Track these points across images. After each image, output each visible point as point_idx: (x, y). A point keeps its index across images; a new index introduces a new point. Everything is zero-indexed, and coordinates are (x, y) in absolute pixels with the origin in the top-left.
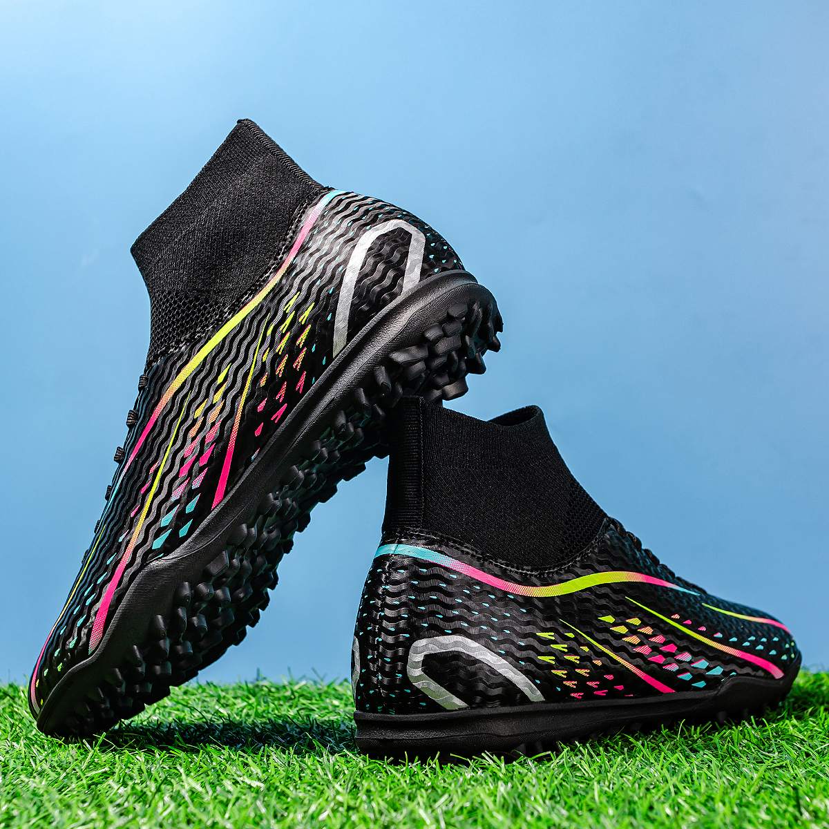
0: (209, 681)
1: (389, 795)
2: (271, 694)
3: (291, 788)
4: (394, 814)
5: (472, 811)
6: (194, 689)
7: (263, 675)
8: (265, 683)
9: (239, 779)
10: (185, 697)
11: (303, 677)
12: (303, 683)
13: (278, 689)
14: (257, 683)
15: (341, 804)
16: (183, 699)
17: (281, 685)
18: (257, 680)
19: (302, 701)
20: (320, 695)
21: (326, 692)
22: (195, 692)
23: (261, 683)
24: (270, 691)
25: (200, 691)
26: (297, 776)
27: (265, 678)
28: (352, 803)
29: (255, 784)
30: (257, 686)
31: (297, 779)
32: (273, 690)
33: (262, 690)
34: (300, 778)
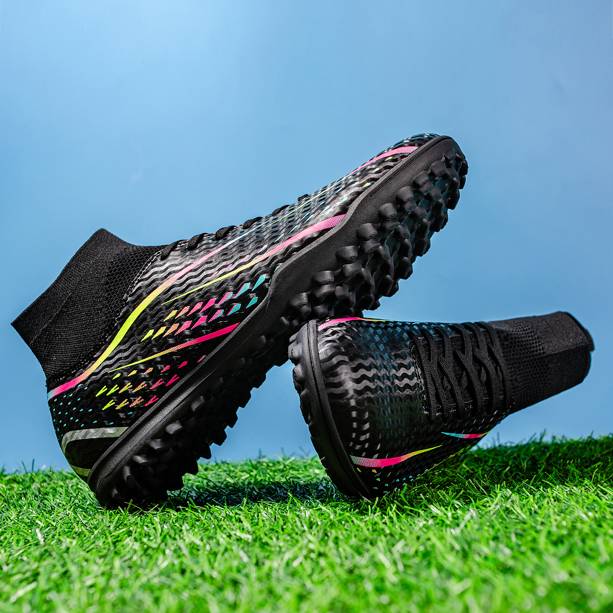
0: (224, 460)
1: (353, 541)
2: (269, 468)
3: (274, 539)
4: (357, 558)
5: (426, 554)
6: (212, 466)
7: (263, 454)
8: (265, 460)
9: (232, 533)
10: (205, 473)
11: (293, 454)
12: (293, 458)
13: (274, 464)
14: (259, 460)
15: (312, 551)
16: (203, 474)
17: (277, 460)
18: (260, 458)
19: (291, 472)
20: (305, 467)
21: (310, 465)
22: (213, 468)
23: (262, 460)
24: (268, 466)
25: (217, 467)
26: (280, 528)
27: (264, 457)
28: (322, 550)
29: (244, 536)
30: (259, 462)
31: (280, 530)
32: (271, 465)
33: (262, 465)
34: (283, 530)
